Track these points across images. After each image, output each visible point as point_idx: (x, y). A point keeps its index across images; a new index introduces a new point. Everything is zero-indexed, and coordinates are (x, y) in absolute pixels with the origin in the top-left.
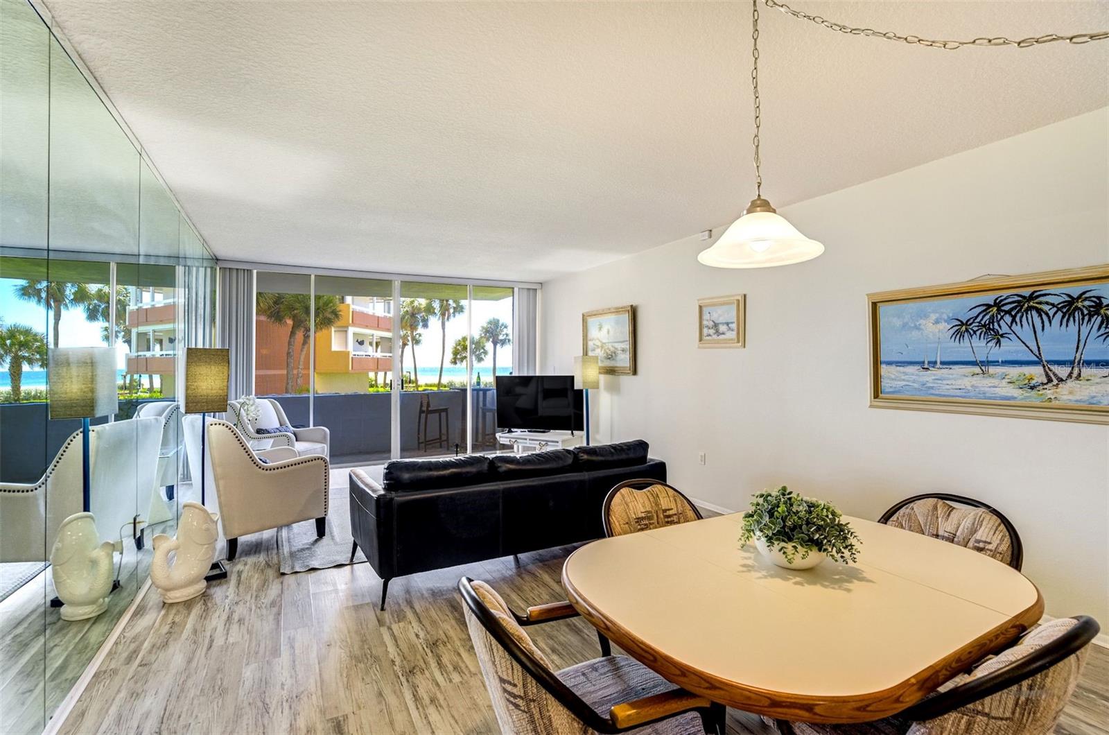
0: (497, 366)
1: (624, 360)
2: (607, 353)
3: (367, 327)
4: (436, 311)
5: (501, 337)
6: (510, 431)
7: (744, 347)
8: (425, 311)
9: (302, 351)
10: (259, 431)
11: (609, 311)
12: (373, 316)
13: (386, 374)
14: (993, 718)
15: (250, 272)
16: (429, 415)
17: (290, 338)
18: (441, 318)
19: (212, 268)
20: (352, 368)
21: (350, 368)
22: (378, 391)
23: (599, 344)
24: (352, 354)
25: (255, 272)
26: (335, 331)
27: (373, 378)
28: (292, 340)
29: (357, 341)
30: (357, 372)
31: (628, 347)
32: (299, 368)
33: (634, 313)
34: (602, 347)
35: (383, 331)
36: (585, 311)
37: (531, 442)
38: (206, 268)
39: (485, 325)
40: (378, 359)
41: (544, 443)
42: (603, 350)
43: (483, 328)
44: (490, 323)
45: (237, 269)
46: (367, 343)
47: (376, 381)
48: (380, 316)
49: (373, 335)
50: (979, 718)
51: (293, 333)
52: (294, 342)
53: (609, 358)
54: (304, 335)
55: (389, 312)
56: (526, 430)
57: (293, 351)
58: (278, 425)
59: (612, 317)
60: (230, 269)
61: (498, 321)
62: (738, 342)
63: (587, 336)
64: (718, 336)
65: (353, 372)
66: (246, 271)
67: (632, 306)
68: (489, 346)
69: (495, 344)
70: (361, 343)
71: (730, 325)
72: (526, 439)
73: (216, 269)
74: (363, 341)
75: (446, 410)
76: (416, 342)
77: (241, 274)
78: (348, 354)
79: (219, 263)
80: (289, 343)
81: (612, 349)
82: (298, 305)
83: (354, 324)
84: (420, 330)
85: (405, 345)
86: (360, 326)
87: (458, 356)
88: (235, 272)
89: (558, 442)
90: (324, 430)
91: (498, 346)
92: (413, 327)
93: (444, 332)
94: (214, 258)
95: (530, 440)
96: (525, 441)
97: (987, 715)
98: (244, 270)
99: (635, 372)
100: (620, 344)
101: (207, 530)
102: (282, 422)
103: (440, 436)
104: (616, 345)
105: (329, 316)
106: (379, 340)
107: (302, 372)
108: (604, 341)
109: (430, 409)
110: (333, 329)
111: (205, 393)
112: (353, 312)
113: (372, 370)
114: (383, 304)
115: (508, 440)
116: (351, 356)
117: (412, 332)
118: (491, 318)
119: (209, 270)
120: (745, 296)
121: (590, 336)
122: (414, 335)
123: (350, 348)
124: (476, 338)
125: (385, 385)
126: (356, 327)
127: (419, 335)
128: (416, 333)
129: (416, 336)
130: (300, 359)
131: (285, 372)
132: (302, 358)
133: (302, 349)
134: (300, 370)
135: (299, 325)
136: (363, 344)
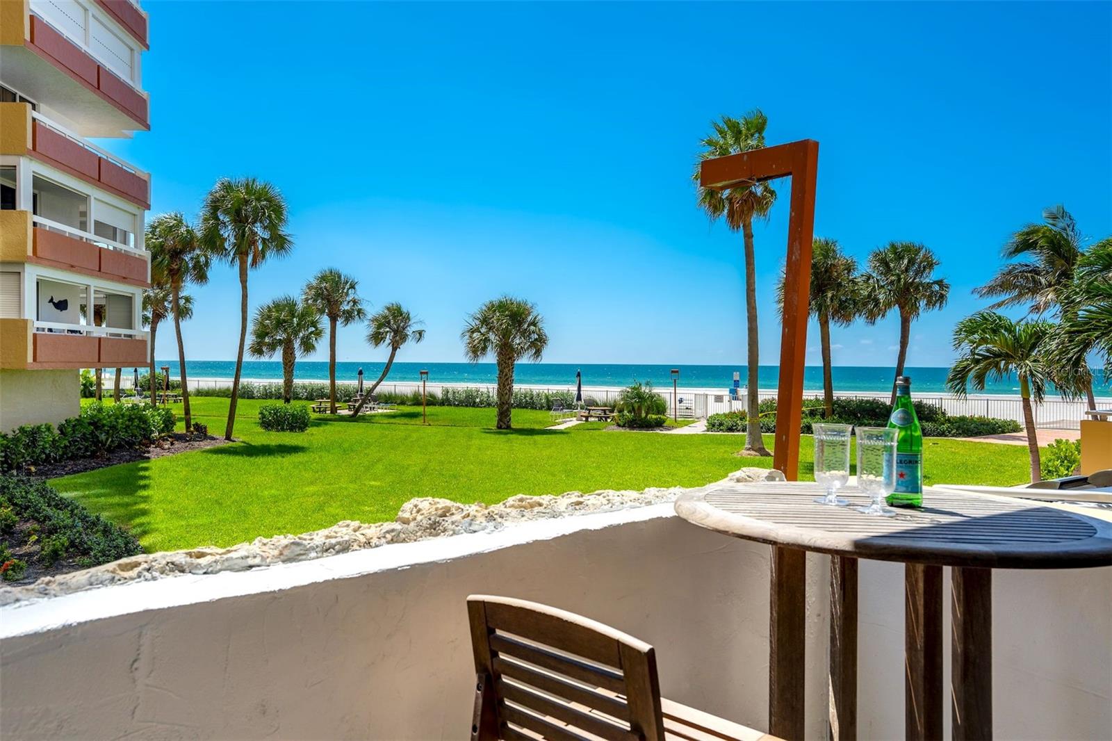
0: (337, 359)
3: (71, 267)
4: (226, 245)
5: (345, 307)
8: (201, 247)
12: (86, 245)
13: (119, 372)
18: (237, 262)
20: (35, 359)
21: (30, 359)
22: (100, 410)
24: (35, 325)
27: (94, 379)
29: (51, 301)
30: (46, 366)
35: (108, 279)
39: (314, 283)
40: (100, 339)
44: (323, 278)
46: (73, 307)
47: (99, 384)
48: (104, 246)
49: (87, 288)
61: (339, 274)
65: (37, 367)
68: (325, 322)
69: (334, 320)
74: (66, 302)
76: (182, 312)
78: (25, 328)
83: (37, 258)
84: (189, 288)
85: (158, 317)
86: (55, 264)
87: (267, 340)
91: (339, 323)
92: (176, 275)
93: (244, 288)
106: (103, 302)
112: (34, 230)
113: (88, 365)
116: (31, 332)
118: (326, 270)
122: (177, 299)
123: (29, 313)
124: (300, 306)
125: (118, 393)
126: (45, 266)
127: (188, 300)
128: (181, 294)
129: (182, 302)
136: (65, 308)
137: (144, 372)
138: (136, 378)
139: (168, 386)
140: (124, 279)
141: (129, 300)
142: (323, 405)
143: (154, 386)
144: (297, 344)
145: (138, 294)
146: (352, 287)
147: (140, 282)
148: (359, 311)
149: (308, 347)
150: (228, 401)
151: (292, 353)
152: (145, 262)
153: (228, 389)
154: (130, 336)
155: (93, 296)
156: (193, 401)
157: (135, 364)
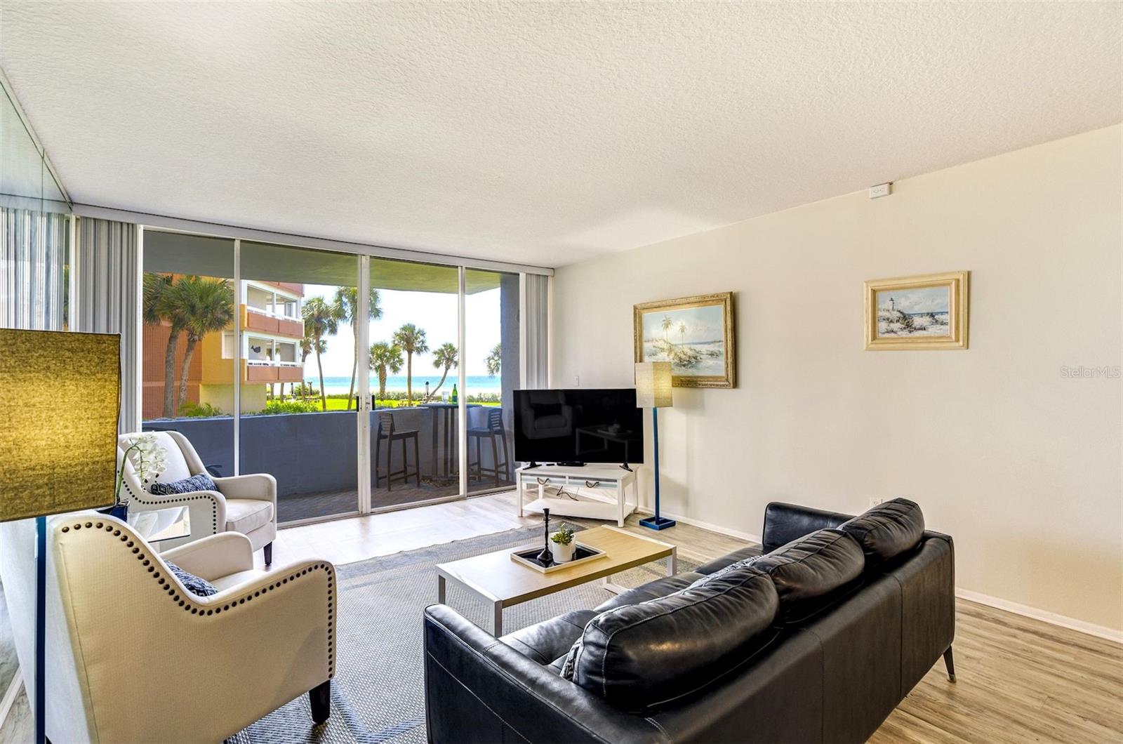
0: (412, 375)
1: (716, 367)
2: (680, 358)
3: (265, 331)
4: (346, 315)
5: (418, 345)
6: (533, 466)
7: (968, 348)
8: (333, 315)
9: (185, 359)
11: (688, 302)
12: (273, 319)
13: (283, 385)
15: (131, 226)
16: (393, 442)
17: (170, 343)
18: (353, 324)
19: (61, 216)
20: (248, 379)
21: (246, 379)
23: (665, 346)
24: (247, 363)
25: (140, 230)
26: (226, 336)
28: (172, 345)
29: (253, 348)
30: (252, 383)
31: (723, 350)
32: (182, 379)
33: (733, 303)
34: (670, 350)
35: (283, 336)
36: (637, 302)
37: (572, 480)
38: (49, 215)
39: (399, 331)
40: (276, 368)
41: (593, 482)
42: (673, 354)
43: (396, 335)
44: (404, 329)
45: (109, 223)
46: (264, 350)
47: (272, 392)
48: (281, 319)
49: (272, 341)
51: (173, 338)
52: (175, 347)
53: (684, 365)
54: (189, 340)
55: (290, 315)
56: (556, 463)
57: (174, 359)
58: (187, 475)
59: (693, 309)
60: (95, 219)
61: (414, 327)
62: (957, 340)
63: (641, 336)
64: (910, 332)
65: (248, 382)
66: (125, 227)
67: (731, 293)
68: (404, 355)
69: (410, 352)
70: (257, 350)
71: (936, 317)
72: (564, 477)
73: (68, 221)
74: (260, 348)
75: (415, 435)
76: (320, 350)
77: (116, 231)
78: (243, 363)
79: (74, 208)
80: (169, 350)
81: (690, 353)
82: (180, 302)
83: (250, 328)
84: (326, 336)
85: (306, 353)
86: (257, 330)
88: (104, 227)
89: (616, 481)
90: (267, 479)
91: (414, 354)
92: (318, 332)
93: (356, 339)
94: (68, 200)
95: (570, 478)
96: (563, 480)
98: (122, 223)
99: (736, 384)
100: (706, 346)
102: (194, 470)
103: (405, 468)
104: (698, 348)
105: (221, 316)
106: (279, 347)
107: (186, 384)
108: (673, 343)
109: (394, 433)
110: (223, 334)
111: (44, 458)
112: (248, 314)
113: (270, 381)
114: (283, 306)
115: (536, 478)
116: (246, 365)
117: (318, 339)
118: (406, 324)
119: (55, 222)
120: (969, 274)
121: (646, 336)
122: (318, 342)
123: (246, 355)
124: (390, 346)
125: (282, 397)
126: (253, 331)
127: (324, 342)
128: (320, 339)
129: (321, 344)
130: (183, 369)
131: (162, 384)
132: (186, 367)
133: (186, 356)
134: (183, 381)
135: (182, 328)
136: (259, 351)
137: (297, 385)
138: (292, 388)
139: (312, 393)
140: (291, 336)
141: (293, 346)
142: (404, 403)
143: (303, 393)
144: (388, 367)
145: (297, 342)
146: (423, 335)
147: (299, 337)
148: (426, 348)
149: (395, 369)
150: (347, 401)
151: (385, 373)
152: (302, 325)
153: (347, 395)
154: (294, 366)
155: (275, 344)
156: (327, 401)
157: (292, 381)
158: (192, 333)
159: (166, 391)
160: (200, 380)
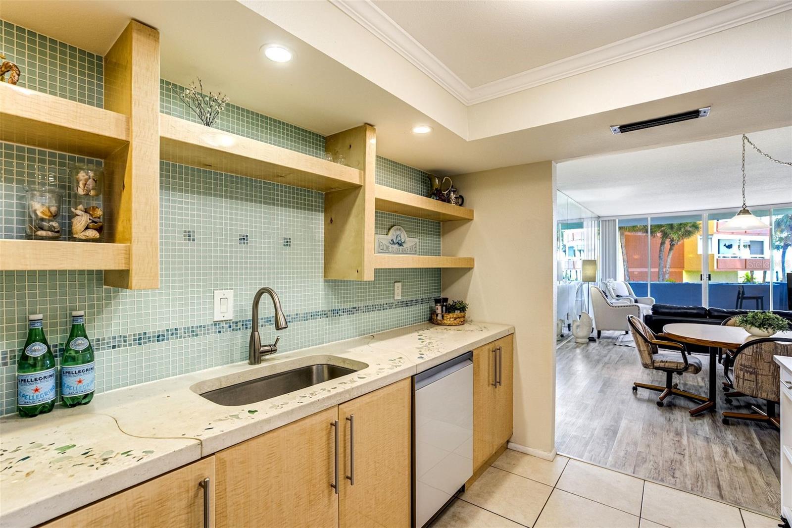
9: (668, 255)
10: (618, 296)
14: (747, 355)
17: (661, 246)
20: (717, 267)
21: (715, 268)
24: (717, 255)
28: (662, 248)
29: (725, 245)
30: (722, 270)
40: (746, 260)
45: (609, 220)
46: (735, 247)
49: (741, 240)
50: (744, 355)
51: (662, 244)
54: (670, 244)
57: (663, 256)
65: (718, 270)
70: (729, 247)
74: (731, 245)
79: (601, 218)
80: (660, 250)
83: (718, 232)
86: (726, 233)
97: (745, 354)
98: (611, 219)
101: (589, 322)
105: (689, 229)
106: (749, 244)
107: (669, 270)
109: (744, 296)
110: (699, 238)
111: (588, 275)
113: (740, 269)
116: (715, 258)
126: (722, 234)
130: (667, 261)
131: (657, 270)
132: (669, 260)
133: (669, 253)
134: (667, 268)
135: (667, 238)
136: (731, 247)
140: (758, 235)
141: (762, 242)
154: (763, 258)
158: (672, 240)
159: (659, 274)
160: (683, 268)
